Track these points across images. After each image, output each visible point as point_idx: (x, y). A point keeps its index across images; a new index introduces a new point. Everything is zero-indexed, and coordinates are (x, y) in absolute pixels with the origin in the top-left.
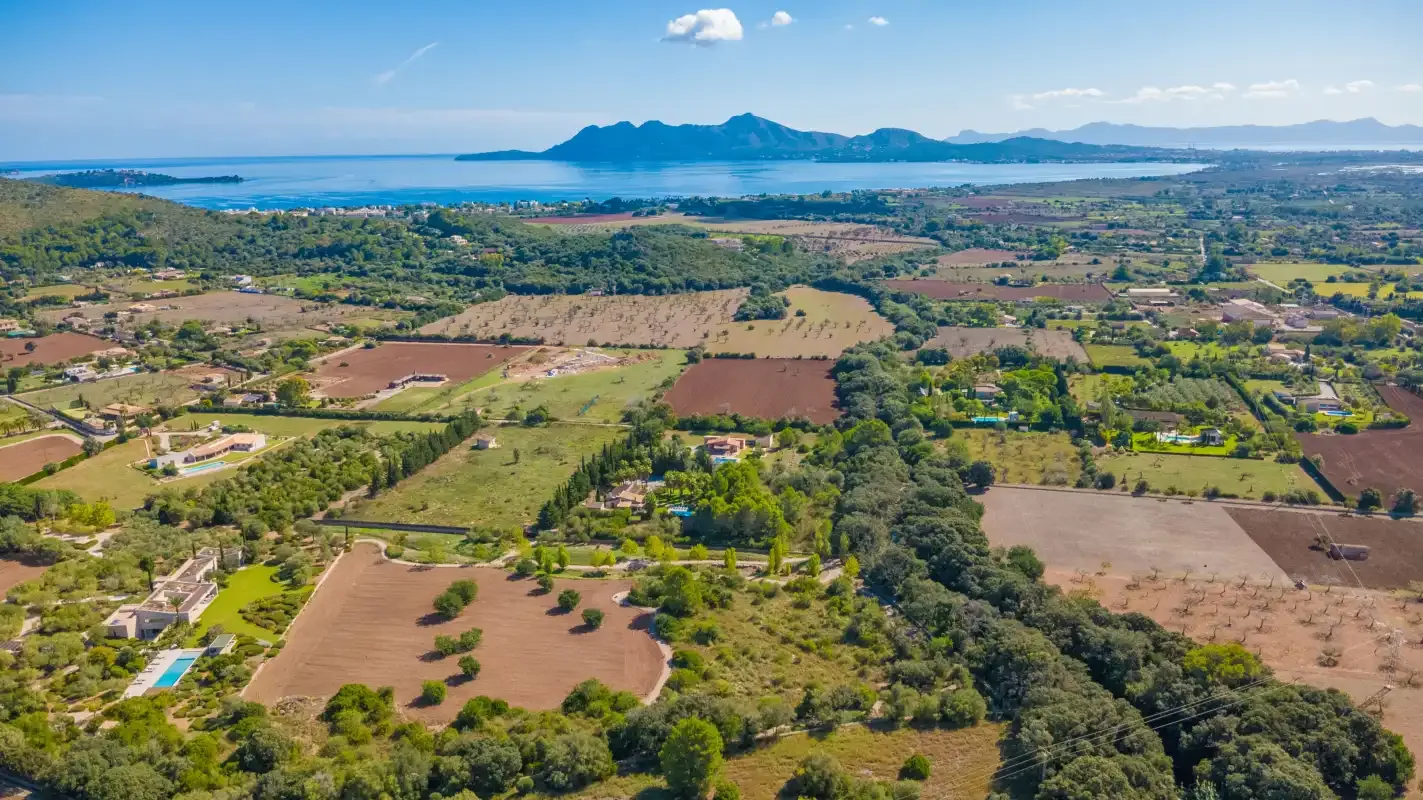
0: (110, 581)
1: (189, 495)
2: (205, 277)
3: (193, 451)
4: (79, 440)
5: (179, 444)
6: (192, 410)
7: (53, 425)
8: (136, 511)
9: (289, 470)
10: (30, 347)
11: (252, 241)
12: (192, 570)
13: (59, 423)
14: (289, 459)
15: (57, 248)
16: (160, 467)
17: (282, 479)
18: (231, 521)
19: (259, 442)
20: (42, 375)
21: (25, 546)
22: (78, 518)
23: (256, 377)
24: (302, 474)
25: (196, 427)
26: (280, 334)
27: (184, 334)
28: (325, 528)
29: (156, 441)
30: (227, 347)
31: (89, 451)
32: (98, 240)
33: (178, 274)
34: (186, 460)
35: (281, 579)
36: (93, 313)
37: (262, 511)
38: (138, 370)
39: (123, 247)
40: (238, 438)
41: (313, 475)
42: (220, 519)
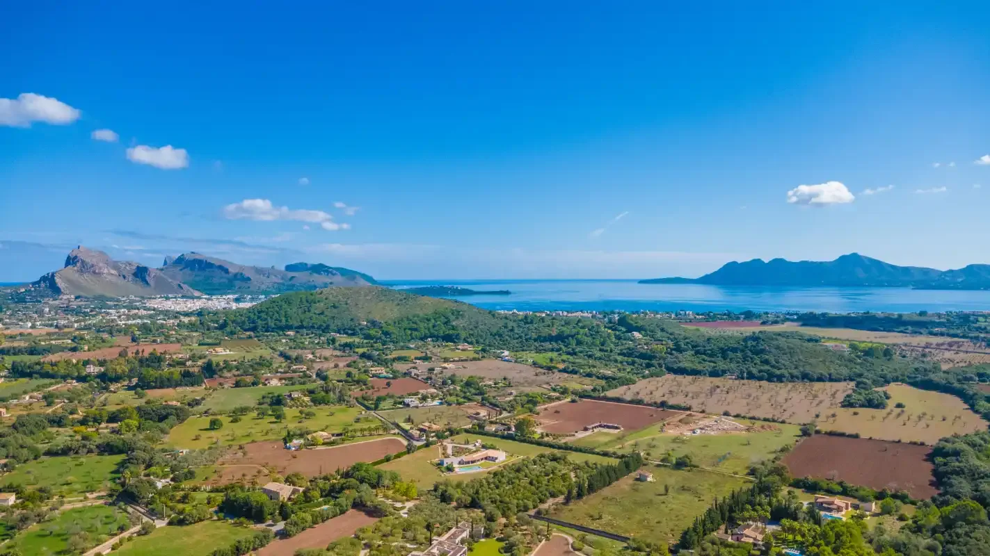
0: (409, 534)
1: (459, 485)
2: (484, 350)
3: (465, 458)
4: (405, 443)
5: (458, 452)
6: (467, 431)
7: (393, 432)
8: (429, 491)
9: (518, 478)
10: (388, 384)
11: (512, 330)
12: (454, 536)
13: (397, 431)
14: (518, 470)
15: (409, 329)
16: (445, 465)
17: (513, 483)
18: (480, 507)
19: (501, 456)
20: (392, 401)
21: (369, 503)
22: (398, 491)
23: (505, 414)
24: (525, 481)
25: (467, 442)
26: (522, 389)
27: (468, 384)
28: (536, 521)
29: (445, 448)
30: (491, 394)
31: (410, 450)
32: (431, 325)
33: (470, 348)
34: (460, 463)
35: (505, 552)
36: (423, 367)
37: (498, 503)
38: (441, 404)
39: (443, 330)
40: (491, 453)
41: (531, 483)
42: (474, 504)
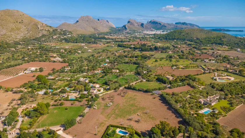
0: (201, 94)
1: (218, 84)
2: (231, 48)
3: (220, 78)
4: (203, 71)
5: (218, 76)
6: (222, 70)
7: (200, 68)
8: (208, 85)
9: (237, 85)
10: (200, 55)
12: (214, 97)
13: (201, 68)
14: (238, 83)
15: (208, 41)
16: (214, 79)
17: (235, 87)
18: (224, 91)
19: (232, 79)
20: (201, 60)
21: (191, 85)
22: (200, 83)
23: (236, 67)
24: (239, 87)
25: (222, 74)
26: (243, 60)
27: (225, 57)
28: (241, 98)
29: (215, 74)
30: (231, 61)
31: (204, 73)
32: (215, 40)
33: (227, 47)
34: (219, 79)
35: (230, 104)
36: (211, 52)
37: (229, 91)
38: (215, 62)
39: (219, 41)
40: (229, 77)
41: (241, 88)
42: (222, 90)
